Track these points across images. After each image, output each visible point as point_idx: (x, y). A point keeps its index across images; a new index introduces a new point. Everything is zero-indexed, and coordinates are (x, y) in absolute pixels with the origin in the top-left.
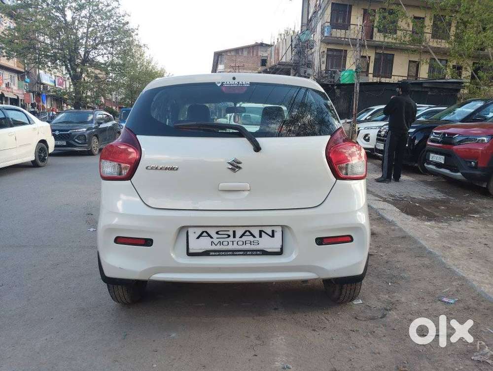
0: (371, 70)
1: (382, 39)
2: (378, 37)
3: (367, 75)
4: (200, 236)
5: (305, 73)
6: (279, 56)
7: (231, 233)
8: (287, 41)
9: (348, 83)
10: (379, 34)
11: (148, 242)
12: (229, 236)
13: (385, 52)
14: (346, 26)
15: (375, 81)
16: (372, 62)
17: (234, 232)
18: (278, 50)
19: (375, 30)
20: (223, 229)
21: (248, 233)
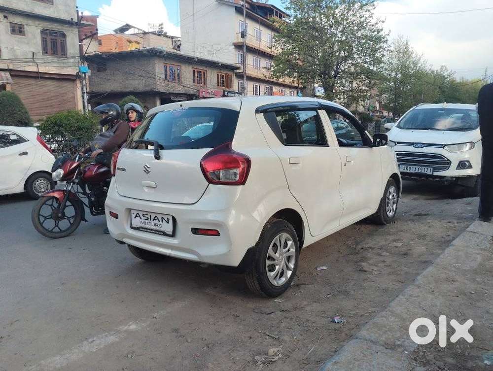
4: (136, 216)
11: (117, 216)
12: (148, 219)
17: (150, 216)
20: (145, 213)
21: (156, 218)
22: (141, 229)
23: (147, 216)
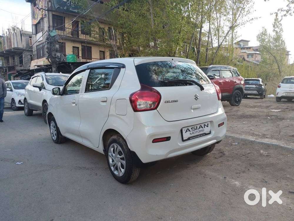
0: (80, 55)
1: (84, 38)
2: (82, 37)
3: (79, 58)
4: (186, 131)
5: (55, 55)
6: (11, 43)
7: (196, 128)
8: (17, 34)
9: (72, 62)
10: (82, 35)
11: (168, 139)
12: (195, 129)
13: (88, 45)
14: (63, 29)
15: (84, 61)
16: (80, 50)
17: (197, 127)
18: (10, 39)
19: (80, 32)
20: (193, 126)
21: (201, 127)
22: (191, 138)
23: (194, 128)
